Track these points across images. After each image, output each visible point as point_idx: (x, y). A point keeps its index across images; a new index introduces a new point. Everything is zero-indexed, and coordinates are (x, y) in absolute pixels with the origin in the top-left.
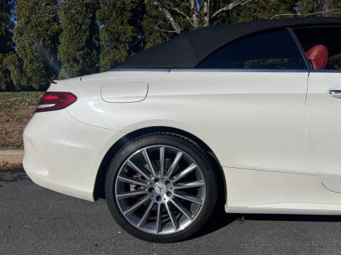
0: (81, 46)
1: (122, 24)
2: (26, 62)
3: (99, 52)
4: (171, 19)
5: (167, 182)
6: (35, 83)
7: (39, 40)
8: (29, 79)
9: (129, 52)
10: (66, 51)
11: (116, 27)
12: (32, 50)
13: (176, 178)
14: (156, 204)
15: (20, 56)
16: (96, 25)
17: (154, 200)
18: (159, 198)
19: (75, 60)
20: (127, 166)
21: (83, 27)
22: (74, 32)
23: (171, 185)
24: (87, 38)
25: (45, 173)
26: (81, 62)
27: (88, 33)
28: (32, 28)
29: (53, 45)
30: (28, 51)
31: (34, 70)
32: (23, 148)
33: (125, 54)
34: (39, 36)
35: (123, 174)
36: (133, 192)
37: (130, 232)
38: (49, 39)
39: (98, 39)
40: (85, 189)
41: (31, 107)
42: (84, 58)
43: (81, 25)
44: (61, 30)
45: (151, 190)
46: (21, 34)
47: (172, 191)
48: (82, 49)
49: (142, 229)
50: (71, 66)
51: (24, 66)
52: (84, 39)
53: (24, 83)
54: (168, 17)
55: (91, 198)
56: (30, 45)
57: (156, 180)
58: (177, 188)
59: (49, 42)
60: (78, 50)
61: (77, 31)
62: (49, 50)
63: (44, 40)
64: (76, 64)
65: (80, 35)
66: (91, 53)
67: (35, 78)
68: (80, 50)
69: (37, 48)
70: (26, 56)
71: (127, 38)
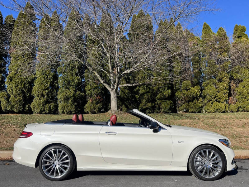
0: (46, 88)
1: (72, 75)
2: (12, 96)
4: (98, 76)
5: (59, 161)
6: (16, 109)
7: (22, 84)
8: (13, 106)
9: (75, 91)
10: (37, 90)
11: (68, 77)
12: (17, 90)
13: (61, 159)
14: (54, 168)
15: (8, 92)
16: (57, 75)
17: (54, 167)
18: (56, 166)
19: (42, 95)
20: (46, 156)
21: (49, 77)
22: (43, 79)
23: (60, 162)
24: (50, 83)
25: (20, 158)
26: (45, 96)
27: (51, 80)
28: (18, 77)
29: (30, 87)
30: (14, 90)
31: (16, 101)
32: (13, 151)
33: (72, 92)
34: (22, 82)
35: (45, 158)
36: (48, 164)
37: (45, 177)
38: (28, 83)
39: (57, 83)
40: (32, 163)
41: (12, 127)
42: (47, 94)
43: (48, 76)
44: (36, 78)
45: (53, 163)
46: (11, 80)
47: (60, 164)
49: (50, 176)
50: (40, 99)
51: (10, 99)
52: (49, 83)
53: (9, 108)
54: (96, 75)
55: (34, 167)
56: (16, 87)
57: (55, 160)
58: (62, 162)
59: (28, 85)
60: (44, 90)
61: (45, 79)
62: (27, 89)
63: (25, 84)
64: (42, 98)
65: (46, 81)
66: (53, 91)
67: (16, 106)
68: (46, 90)
69: (20, 88)
70: (12, 93)
71: (74, 83)
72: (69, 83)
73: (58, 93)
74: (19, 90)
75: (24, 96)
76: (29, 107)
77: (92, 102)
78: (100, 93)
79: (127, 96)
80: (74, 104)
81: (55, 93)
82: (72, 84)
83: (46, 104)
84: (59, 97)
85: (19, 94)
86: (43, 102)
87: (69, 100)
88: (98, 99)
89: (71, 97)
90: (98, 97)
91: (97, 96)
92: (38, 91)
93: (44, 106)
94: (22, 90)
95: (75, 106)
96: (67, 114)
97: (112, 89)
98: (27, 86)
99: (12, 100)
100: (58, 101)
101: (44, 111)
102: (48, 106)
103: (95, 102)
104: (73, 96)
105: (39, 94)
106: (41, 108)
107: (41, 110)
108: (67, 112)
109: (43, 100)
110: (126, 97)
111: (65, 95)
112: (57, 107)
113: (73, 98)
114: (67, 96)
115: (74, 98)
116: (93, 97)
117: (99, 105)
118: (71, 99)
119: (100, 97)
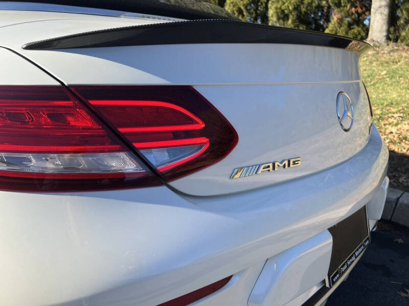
73: (269, 5)
77: (340, 21)
81: (264, 5)
84: (271, 12)
87: (288, 19)
88: (357, 12)
89: (291, 13)
90: (356, 7)
91: (354, 5)
92: (233, 3)
103: (345, 22)
104: (296, 8)
105: (234, 9)
111: (280, 8)
113: (294, 13)
114: (283, 11)
115: (297, 15)
116: (342, 8)
117: (358, 31)
118: (291, 16)
119: (362, 8)
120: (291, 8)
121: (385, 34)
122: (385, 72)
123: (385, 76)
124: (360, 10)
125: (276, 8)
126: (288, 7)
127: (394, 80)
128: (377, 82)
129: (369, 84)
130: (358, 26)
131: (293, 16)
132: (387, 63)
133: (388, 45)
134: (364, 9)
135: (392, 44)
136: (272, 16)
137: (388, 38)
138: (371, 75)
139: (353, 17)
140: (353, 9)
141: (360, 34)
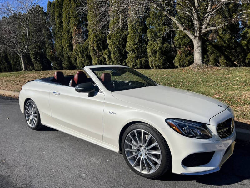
1: (159, 25)
2: (112, 53)
3: (147, 44)
4: (177, 22)
7: (117, 42)
15: (110, 50)
16: (146, 27)
19: (133, 51)
21: (138, 31)
24: (139, 37)
28: (114, 35)
29: (124, 43)
30: (113, 47)
31: (115, 58)
33: (160, 45)
34: (117, 39)
38: (122, 40)
39: (147, 36)
42: (137, 50)
44: (128, 34)
48: (136, 44)
50: (132, 55)
51: (111, 56)
56: (113, 44)
59: (122, 41)
60: (134, 45)
61: (134, 34)
62: (122, 46)
63: (120, 41)
64: (134, 53)
65: (136, 36)
66: (142, 46)
67: (115, 62)
68: (135, 45)
69: (116, 45)
70: (112, 50)
71: (161, 34)
72: (156, 35)
73: (147, 47)
74: (116, 47)
75: (120, 53)
76: (125, 62)
77: (181, 54)
78: (189, 42)
79: (227, 43)
80: (162, 58)
81: (145, 47)
82: (159, 36)
83: (137, 59)
84: (148, 51)
85: (116, 51)
86: (134, 57)
87: (157, 54)
88: (188, 50)
90: (188, 48)
91: (186, 47)
92: (129, 47)
93: (135, 61)
94: (118, 47)
95: (164, 60)
96: (156, 68)
97: (195, 37)
98: (122, 43)
99: (112, 56)
100: (148, 55)
101: (136, 66)
102: (139, 61)
103: (184, 54)
104: (160, 49)
105: (130, 49)
106: (134, 64)
107: (133, 65)
108: (155, 66)
109: (134, 55)
110: (225, 45)
111: (153, 49)
112: (147, 61)
114: (154, 50)
115: (161, 52)
116: (181, 48)
117: (190, 58)
118: (158, 52)
119: (190, 48)
120: (158, 49)
121: (201, 61)
122: (201, 80)
123: (201, 81)
124: (190, 49)
125: (151, 49)
126: (157, 48)
127: (204, 83)
128: (198, 84)
129: (194, 85)
130: (190, 56)
131: (159, 52)
132: (202, 74)
133: (203, 65)
134: (191, 48)
135: (205, 65)
136: (149, 52)
137: (203, 62)
138: (196, 81)
139: (187, 52)
140: (187, 49)
141: (191, 59)
